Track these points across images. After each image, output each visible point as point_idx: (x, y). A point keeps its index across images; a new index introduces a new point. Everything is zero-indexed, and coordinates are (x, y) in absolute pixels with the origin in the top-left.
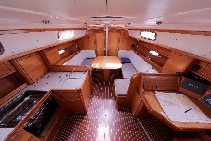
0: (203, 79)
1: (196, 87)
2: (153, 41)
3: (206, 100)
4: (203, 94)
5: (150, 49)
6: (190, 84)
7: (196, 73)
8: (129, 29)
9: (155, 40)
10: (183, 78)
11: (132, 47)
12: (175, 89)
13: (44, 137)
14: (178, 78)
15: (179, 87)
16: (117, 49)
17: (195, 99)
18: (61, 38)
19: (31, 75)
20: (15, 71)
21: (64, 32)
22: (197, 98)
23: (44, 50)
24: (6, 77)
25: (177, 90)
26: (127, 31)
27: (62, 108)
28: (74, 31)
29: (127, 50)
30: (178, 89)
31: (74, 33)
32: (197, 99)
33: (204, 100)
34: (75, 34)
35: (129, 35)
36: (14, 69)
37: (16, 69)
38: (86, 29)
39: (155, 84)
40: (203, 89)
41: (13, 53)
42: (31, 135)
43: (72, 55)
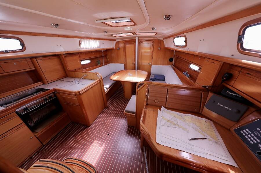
0: (239, 96)
1: (228, 108)
2: (184, 48)
3: (242, 132)
4: (238, 121)
5: (190, 62)
6: (219, 104)
7: (228, 86)
8: (164, 39)
9: (186, 46)
10: (210, 94)
11: (169, 62)
12: (196, 110)
13: (37, 133)
14: (201, 94)
15: (203, 107)
16: (150, 63)
17: (227, 129)
18: (82, 46)
19: (47, 75)
20: (34, 69)
21: (85, 41)
22: (229, 128)
23: (63, 55)
24: (27, 72)
25: (200, 112)
26: (163, 41)
27: (66, 113)
28: (99, 40)
29: (163, 65)
30: (201, 110)
31: (99, 43)
32: (229, 130)
33: (238, 131)
34: (100, 45)
35: (165, 46)
36: (34, 67)
37: (35, 68)
38: (115, 40)
39: (164, 98)
40: (239, 112)
41: (33, 52)
42: (22, 121)
43: (97, 66)
